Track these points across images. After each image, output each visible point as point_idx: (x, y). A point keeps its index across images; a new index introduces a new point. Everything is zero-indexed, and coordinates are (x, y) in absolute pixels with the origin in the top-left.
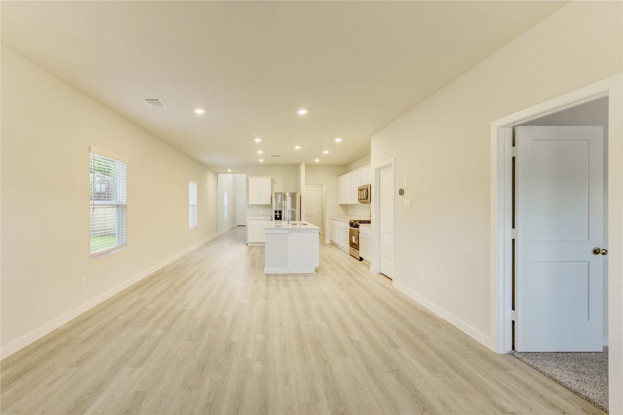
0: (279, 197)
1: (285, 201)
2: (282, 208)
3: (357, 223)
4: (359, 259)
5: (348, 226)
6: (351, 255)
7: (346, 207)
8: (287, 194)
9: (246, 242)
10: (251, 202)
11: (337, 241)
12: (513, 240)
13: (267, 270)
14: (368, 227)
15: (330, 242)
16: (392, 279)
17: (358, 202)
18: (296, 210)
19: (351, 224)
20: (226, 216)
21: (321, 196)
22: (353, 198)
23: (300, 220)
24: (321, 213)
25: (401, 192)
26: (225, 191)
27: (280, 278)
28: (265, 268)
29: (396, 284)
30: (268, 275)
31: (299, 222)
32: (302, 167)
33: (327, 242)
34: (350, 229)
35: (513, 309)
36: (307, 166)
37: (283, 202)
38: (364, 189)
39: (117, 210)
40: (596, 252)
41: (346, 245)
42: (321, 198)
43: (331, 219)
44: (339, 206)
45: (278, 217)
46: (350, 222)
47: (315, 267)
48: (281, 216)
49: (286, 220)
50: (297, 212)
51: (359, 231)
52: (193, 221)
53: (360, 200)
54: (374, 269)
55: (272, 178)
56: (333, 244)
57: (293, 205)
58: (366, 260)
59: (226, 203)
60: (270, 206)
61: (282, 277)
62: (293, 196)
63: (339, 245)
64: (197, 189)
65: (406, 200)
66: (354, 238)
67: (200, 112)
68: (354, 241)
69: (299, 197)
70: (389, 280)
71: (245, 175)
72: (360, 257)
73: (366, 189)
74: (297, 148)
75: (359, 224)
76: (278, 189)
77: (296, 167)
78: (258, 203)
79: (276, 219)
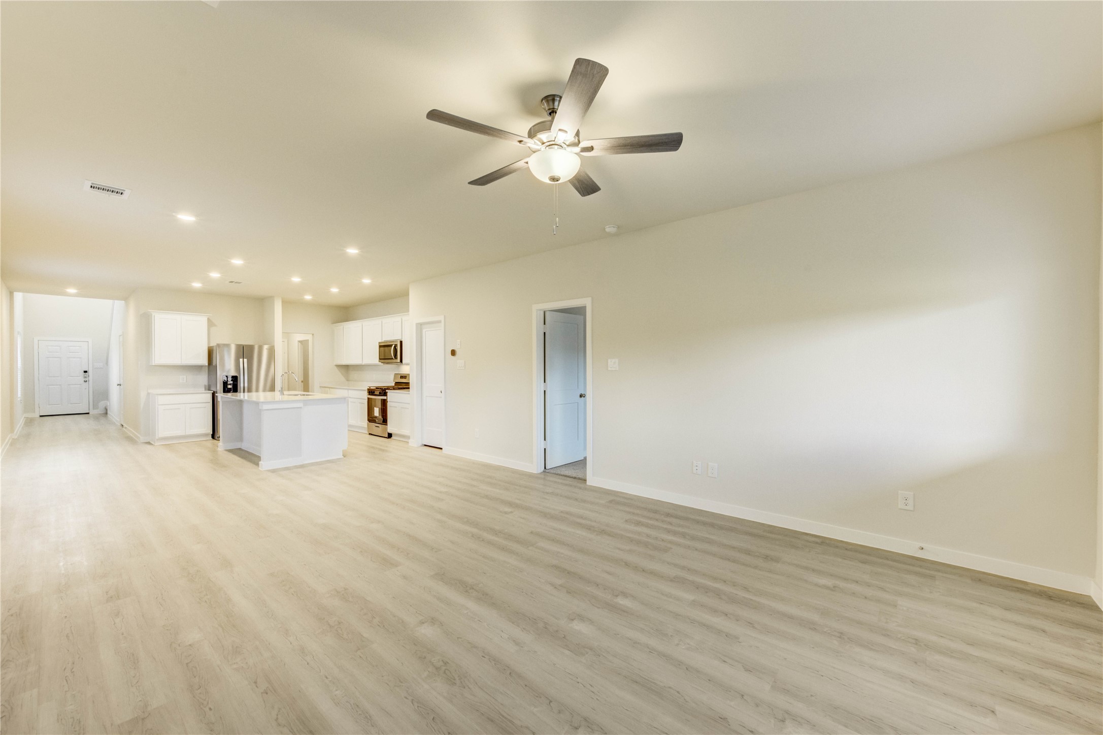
1: (246, 360)
2: (239, 372)
3: (381, 389)
4: (386, 436)
5: (366, 395)
6: (370, 434)
10: (158, 361)
12: (545, 391)
14: (404, 393)
16: (441, 449)
17: (381, 362)
19: (370, 392)
20: (19, 393)
22: (368, 357)
25: (453, 353)
29: (449, 452)
30: (274, 471)
32: (275, 304)
34: (368, 398)
35: (545, 440)
36: (286, 303)
37: (241, 360)
38: (391, 346)
40: (581, 396)
44: (335, 367)
45: (229, 386)
46: (368, 389)
48: (236, 385)
51: (386, 399)
53: (384, 359)
54: (414, 443)
55: (208, 319)
58: (399, 435)
59: (19, 363)
60: (207, 369)
61: (300, 470)
65: (458, 361)
66: (376, 409)
67: (186, 218)
68: (376, 414)
70: (438, 451)
72: (388, 433)
73: (394, 345)
74: (296, 280)
75: (385, 391)
76: (229, 337)
77: (262, 301)
78: (178, 362)
79: (225, 391)
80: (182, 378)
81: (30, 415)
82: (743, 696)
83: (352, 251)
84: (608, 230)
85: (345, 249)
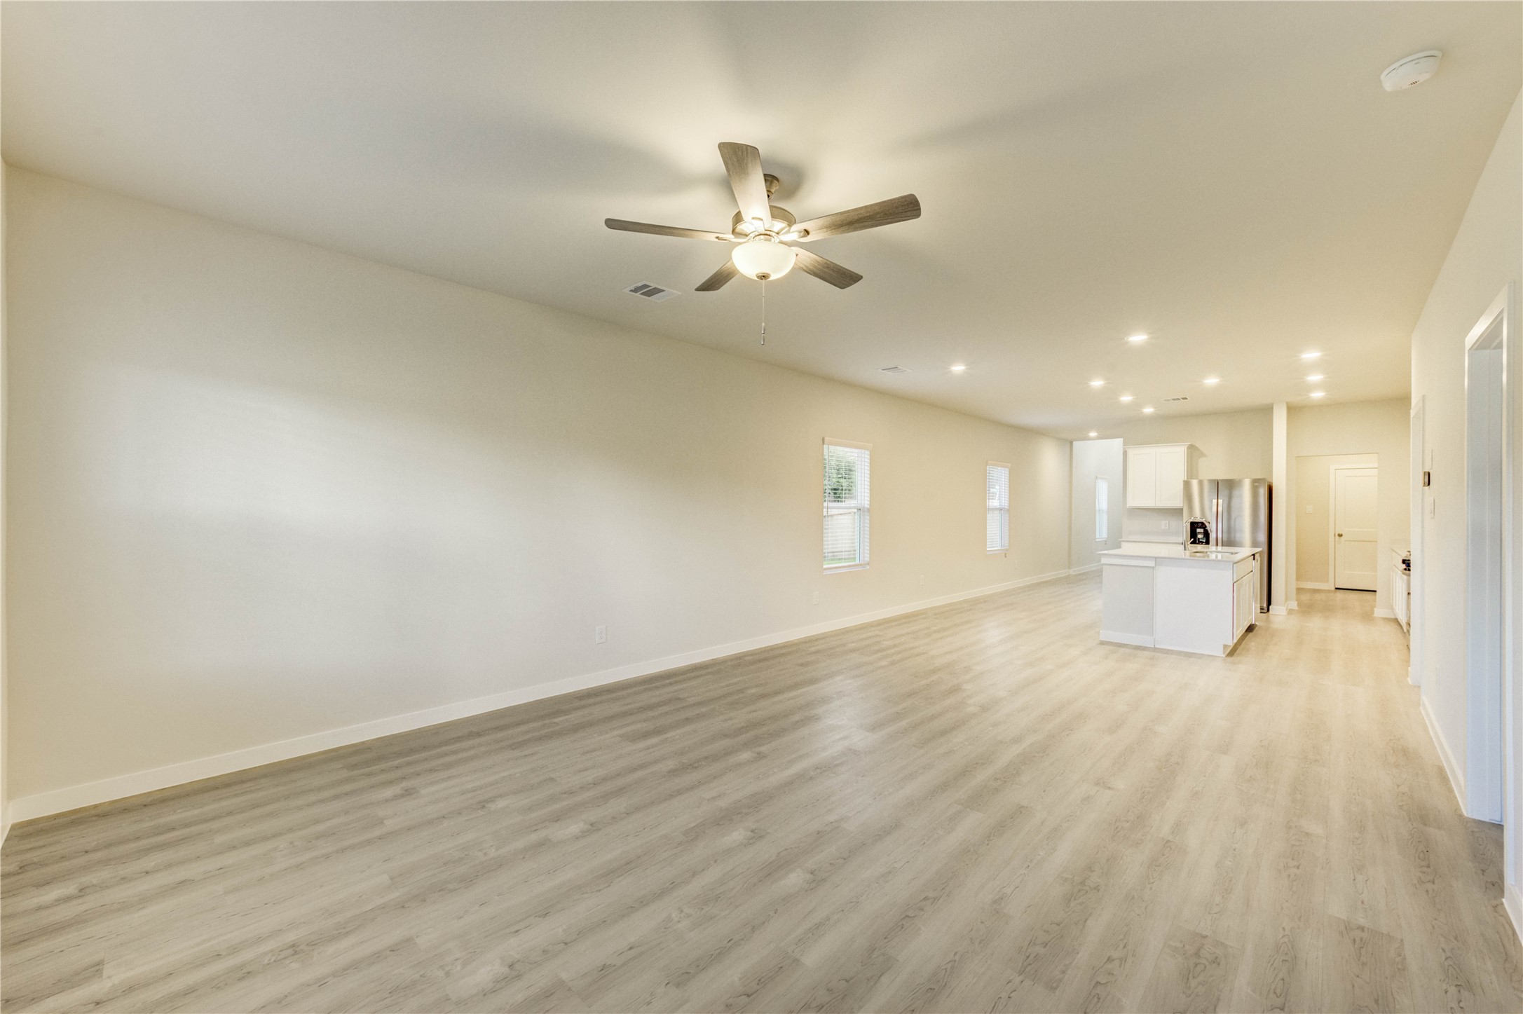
1: (1221, 501)
2: (1212, 517)
10: (1132, 502)
13: (1104, 635)
15: (1391, 615)
20: (1103, 534)
25: (1428, 479)
26: (1097, 477)
27: (1125, 650)
30: (1103, 643)
32: (1277, 412)
33: (1382, 612)
36: (1293, 410)
37: (1215, 501)
45: (1200, 536)
48: (1207, 536)
52: (995, 534)
55: (1191, 447)
59: (1103, 506)
60: (1178, 512)
61: (1128, 650)
64: (1009, 480)
65: (1430, 497)
67: (958, 368)
74: (1211, 381)
78: (1152, 504)
80: (1164, 523)
82: (566, 944)
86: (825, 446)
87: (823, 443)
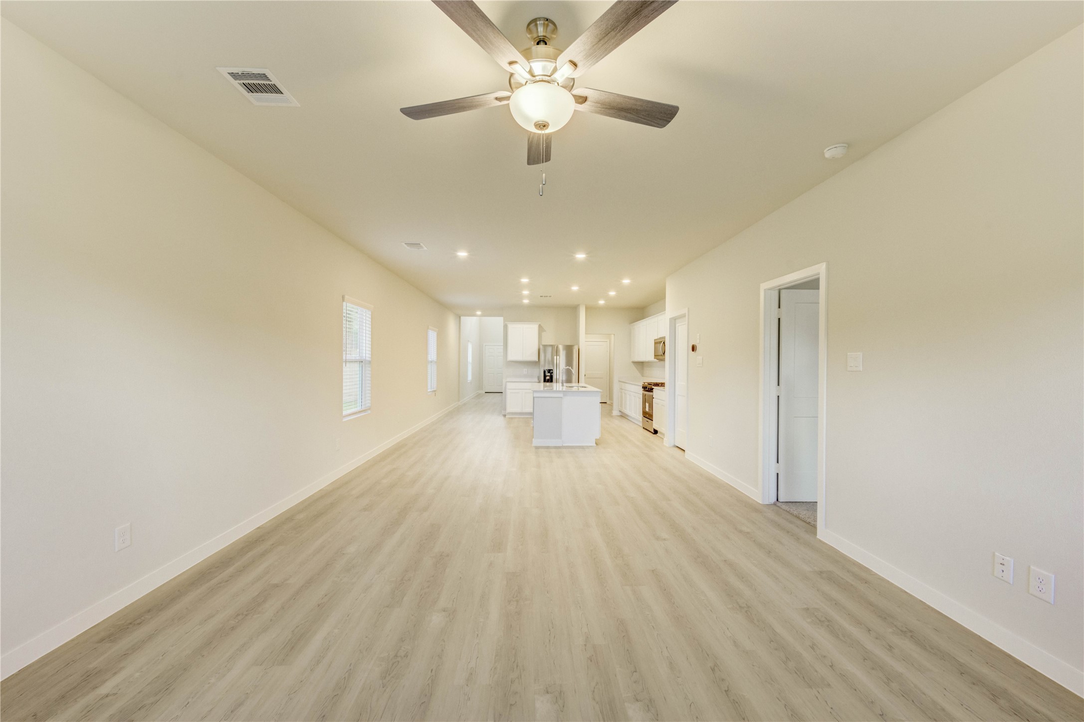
0: (549, 350)
1: (558, 357)
2: (554, 366)
3: (651, 386)
4: (653, 431)
5: (641, 391)
6: (644, 428)
7: (641, 365)
8: (561, 347)
9: (503, 413)
10: (511, 357)
11: (627, 411)
12: (778, 397)
13: (536, 442)
14: (662, 390)
15: (619, 414)
16: (684, 451)
17: (655, 358)
18: (572, 368)
19: (644, 388)
20: (470, 378)
21: (609, 349)
22: (648, 355)
23: (578, 382)
24: (608, 374)
25: (694, 348)
26: (468, 341)
27: (553, 450)
28: (533, 440)
29: (689, 455)
30: (537, 448)
31: (577, 384)
32: (580, 310)
33: (615, 413)
34: (643, 394)
35: (778, 462)
36: (587, 308)
37: (555, 357)
38: (661, 342)
39: (359, 367)
41: (639, 416)
42: (608, 352)
43: (621, 382)
44: (632, 364)
45: (548, 378)
46: (643, 385)
47: (596, 439)
48: (551, 377)
49: (559, 382)
50: (574, 371)
51: (653, 396)
52: (432, 383)
53: (656, 356)
54: (668, 443)
55: (540, 325)
56: (623, 416)
57: (569, 362)
58: (661, 433)
59: (470, 359)
60: (536, 363)
61: (554, 450)
62: (569, 349)
63: (631, 417)
64: (437, 339)
65: (697, 356)
66: (647, 405)
67: (462, 254)
68: (647, 410)
69: (576, 351)
70: (683, 451)
71: (501, 319)
72: (654, 429)
73: (663, 342)
74: (575, 288)
75: (653, 387)
76: (548, 339)
77: (573, 309)
78: (520, 358)
79: (545, 381)
80: (525, 370)
81: (480, 392)
83: (581, 256)
84: (828, 154)
85: (574, 255)
86: (344, 304)
87: (343, 300)
